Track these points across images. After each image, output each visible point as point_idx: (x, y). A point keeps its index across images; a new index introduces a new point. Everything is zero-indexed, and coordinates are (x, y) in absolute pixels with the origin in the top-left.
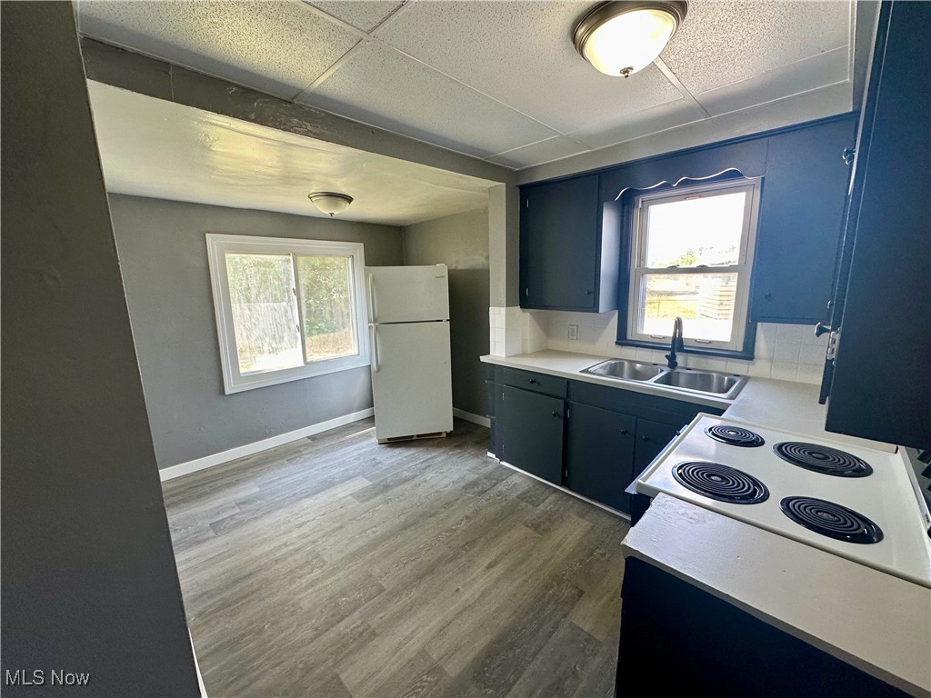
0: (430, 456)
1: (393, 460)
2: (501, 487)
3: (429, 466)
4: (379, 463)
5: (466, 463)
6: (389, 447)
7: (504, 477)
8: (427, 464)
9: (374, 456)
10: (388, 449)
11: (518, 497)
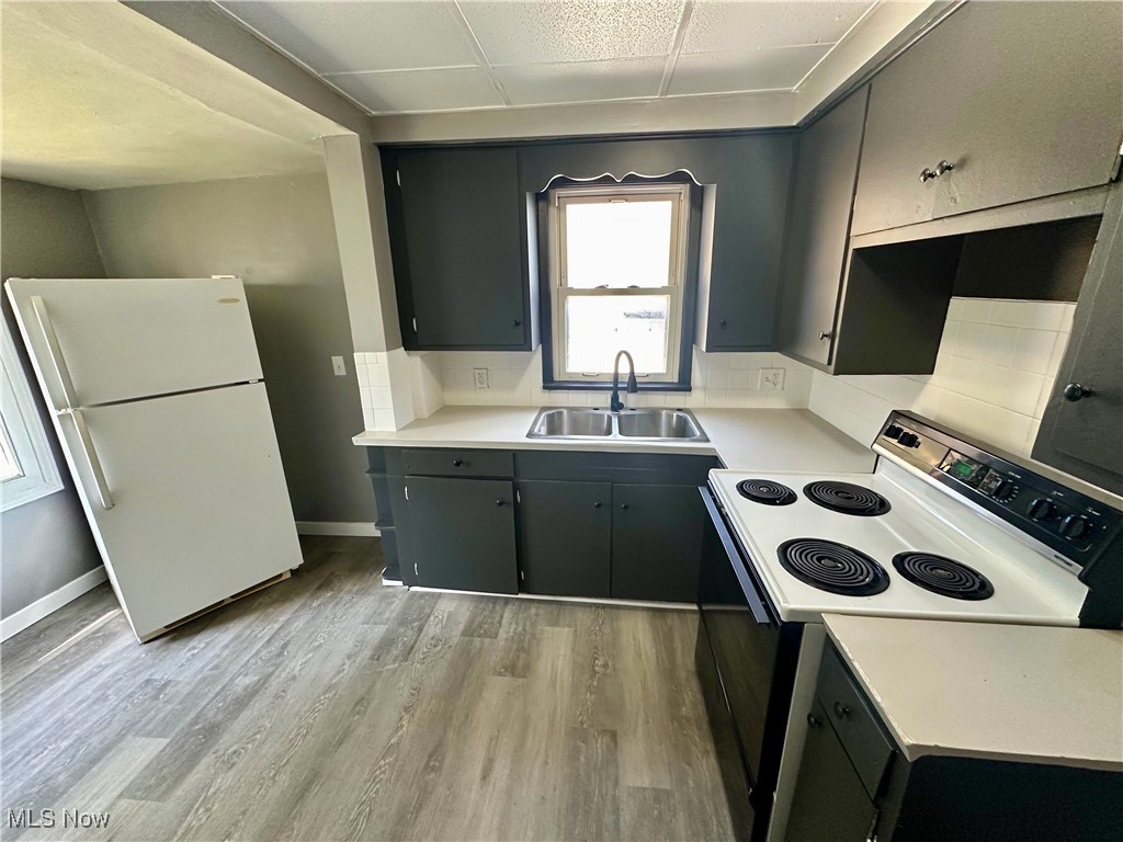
0: (277, 626)
1: (198, 664)
2: (432, 629)
3: (285, 646)
4: (166, 685)
5: (353, 611)
6: (174, 640)
7: (427, 610)
8: (278, 644)
9: (145, 676)
10: (174, 645)
11: (463, 634)
